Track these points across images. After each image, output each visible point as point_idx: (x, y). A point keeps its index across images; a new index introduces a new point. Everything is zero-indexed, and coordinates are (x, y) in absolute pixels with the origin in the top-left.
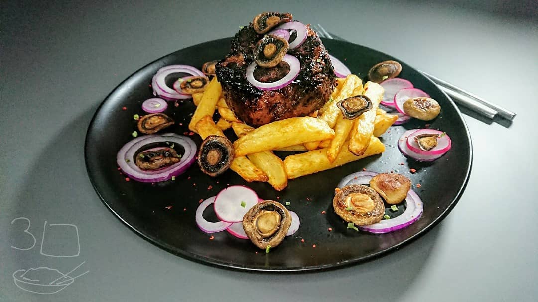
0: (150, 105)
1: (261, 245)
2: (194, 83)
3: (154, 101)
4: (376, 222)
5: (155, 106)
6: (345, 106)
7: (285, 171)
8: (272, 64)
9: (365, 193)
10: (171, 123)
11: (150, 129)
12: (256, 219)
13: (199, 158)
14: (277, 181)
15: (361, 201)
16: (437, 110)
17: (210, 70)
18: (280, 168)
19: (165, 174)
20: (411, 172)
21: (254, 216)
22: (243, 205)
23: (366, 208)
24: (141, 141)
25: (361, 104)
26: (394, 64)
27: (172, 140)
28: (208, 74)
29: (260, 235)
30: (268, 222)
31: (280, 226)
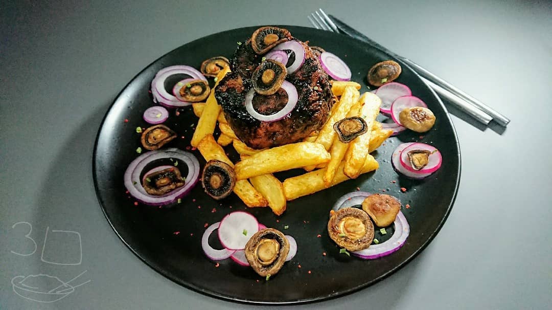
0: (152, 115)
1: (262, 272)
2: (193, 89)
3: (155, 110)
4: (366, 247)
5: (156, 115)
6: (341, 129)
7: (284, 193)
8: (270, 92)
9: (357, 217)
10: (173, 137)
11: (153, 145)
12: (257, 249)
13: (203, 180)
14: (277, 205)
15: (353, 226)
16: (431, 122)
17: (209, 70)
18: (278, 190)
19: (171, 198)
20: (402, 191)
21: (255, 246)
22: (245, 233)
23: (358, 234)
24: (146, 158)
25: (357, 127)
26: (394, 65)
27: (175, 156)
28: (207, 75)
29: (261, 264)
30: (268, 251)
31: (279, 254)
